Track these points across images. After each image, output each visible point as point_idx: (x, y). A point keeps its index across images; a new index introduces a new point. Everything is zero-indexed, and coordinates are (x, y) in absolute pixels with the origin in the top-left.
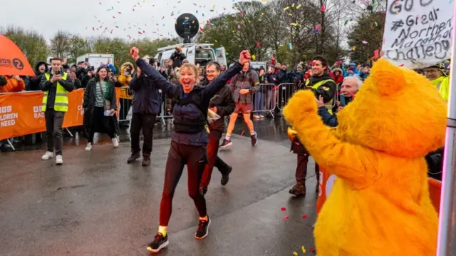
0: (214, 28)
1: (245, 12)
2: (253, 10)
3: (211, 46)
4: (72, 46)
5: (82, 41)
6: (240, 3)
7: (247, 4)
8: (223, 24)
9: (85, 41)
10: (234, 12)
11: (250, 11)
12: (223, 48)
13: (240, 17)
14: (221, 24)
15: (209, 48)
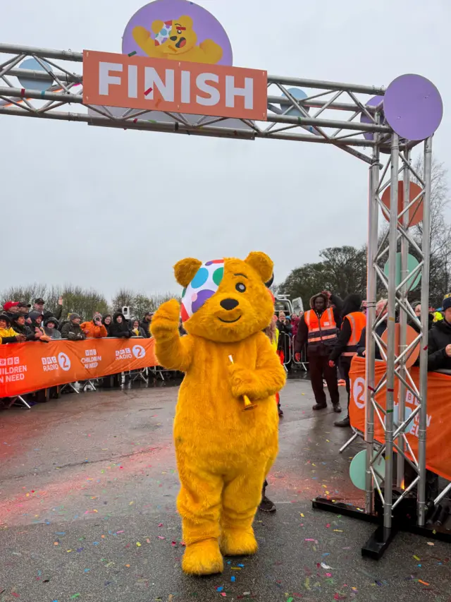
0: (298, 280)
1: (334, 260)
2: (343, 257)
3: (288, 298)
4: (136, 307)
5: (147, 301)
6: (329, 250)
7: (337, 250)
8: (308, 275)
9: (150, 301)
10: (322, 260)
11: (341, 258)
12: (300, 298)
13: (328, 266)
14: (307, 276)
15: (285, 299)
